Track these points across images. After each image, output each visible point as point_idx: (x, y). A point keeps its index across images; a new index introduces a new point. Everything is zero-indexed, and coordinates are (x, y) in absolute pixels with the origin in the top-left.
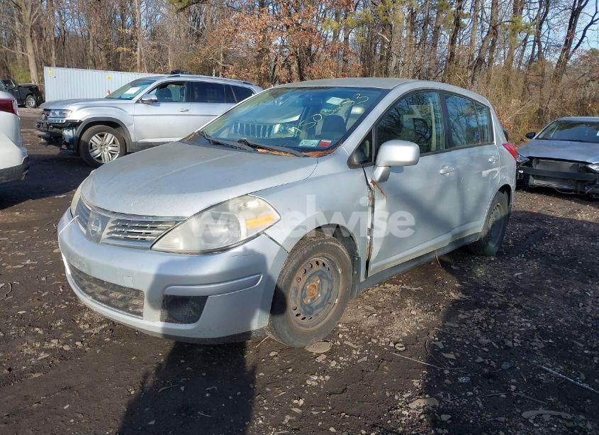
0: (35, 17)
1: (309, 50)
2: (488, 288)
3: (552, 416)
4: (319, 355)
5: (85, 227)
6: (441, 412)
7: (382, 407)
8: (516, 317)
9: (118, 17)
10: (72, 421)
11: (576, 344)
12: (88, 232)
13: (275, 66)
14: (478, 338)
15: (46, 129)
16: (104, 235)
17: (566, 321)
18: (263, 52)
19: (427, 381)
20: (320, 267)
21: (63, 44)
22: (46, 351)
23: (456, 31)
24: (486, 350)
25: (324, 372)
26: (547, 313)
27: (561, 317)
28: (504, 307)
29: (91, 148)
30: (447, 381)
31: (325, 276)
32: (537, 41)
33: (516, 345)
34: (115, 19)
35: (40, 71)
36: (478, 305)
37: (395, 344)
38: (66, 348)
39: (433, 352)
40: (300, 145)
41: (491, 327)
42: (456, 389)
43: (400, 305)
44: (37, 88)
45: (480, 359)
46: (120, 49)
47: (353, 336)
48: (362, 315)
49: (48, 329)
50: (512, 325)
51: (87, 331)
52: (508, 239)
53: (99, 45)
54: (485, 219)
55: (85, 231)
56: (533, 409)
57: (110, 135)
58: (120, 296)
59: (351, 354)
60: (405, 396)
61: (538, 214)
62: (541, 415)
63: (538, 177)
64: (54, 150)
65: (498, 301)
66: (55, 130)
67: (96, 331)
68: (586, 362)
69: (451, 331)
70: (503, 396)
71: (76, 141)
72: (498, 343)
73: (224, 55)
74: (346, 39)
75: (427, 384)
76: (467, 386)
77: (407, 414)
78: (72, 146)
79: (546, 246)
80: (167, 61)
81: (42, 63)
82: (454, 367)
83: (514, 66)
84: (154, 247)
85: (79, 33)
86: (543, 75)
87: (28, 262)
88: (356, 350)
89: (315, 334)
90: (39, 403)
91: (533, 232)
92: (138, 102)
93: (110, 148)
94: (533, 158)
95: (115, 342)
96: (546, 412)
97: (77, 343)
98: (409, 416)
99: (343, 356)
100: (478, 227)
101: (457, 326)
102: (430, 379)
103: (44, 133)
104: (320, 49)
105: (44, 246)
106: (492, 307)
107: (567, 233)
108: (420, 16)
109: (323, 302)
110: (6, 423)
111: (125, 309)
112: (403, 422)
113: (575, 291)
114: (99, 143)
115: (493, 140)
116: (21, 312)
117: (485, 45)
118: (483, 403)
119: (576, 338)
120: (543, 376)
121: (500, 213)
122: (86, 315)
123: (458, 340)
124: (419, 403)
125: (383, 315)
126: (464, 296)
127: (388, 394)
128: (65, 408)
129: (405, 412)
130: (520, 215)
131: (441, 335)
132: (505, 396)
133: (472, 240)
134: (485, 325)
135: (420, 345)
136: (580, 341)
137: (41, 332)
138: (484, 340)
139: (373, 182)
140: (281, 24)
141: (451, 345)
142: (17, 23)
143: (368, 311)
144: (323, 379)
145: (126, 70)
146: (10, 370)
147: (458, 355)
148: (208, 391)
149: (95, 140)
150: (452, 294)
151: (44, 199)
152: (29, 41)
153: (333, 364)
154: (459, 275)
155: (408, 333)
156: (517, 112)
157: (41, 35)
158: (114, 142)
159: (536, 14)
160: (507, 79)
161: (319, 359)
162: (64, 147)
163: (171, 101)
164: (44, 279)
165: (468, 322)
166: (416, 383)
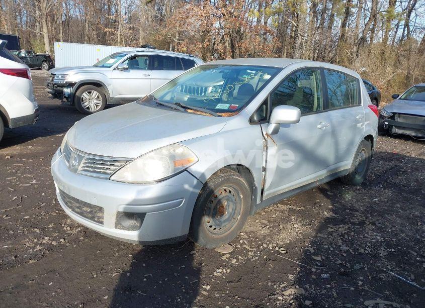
0: (49, 7)
1: (239, 31)
2: (353, 209)
3: (386, 305)
4: (224, 254)
5: (68, 162)
6: (305, 298)
7: (265, 293)
8: (370, 232)
9: (106, 7)
10: (53, 294)
11: (411, 253)
12: (70, 165)
13: (214, 42)
14: (340, 246)
15: (53, 88)
16: (80, 168)
17: (407, 236)
18: (207, 32)
19: (298, 276)
20: (228, 194)
21: (68, 26)
22: (41, 245)
23: (346, 17)
24: (345, 255)
25: (227, 267)
26: (393, 229)
27: (403, 232)
28: (362, 224)
29: (83, 101)
30: (313, 276)
31: (230, 200)
32: (407, 25)
33: (367, 252)
34: (104, 8)
35: (51, 44)
36: (343, 222)
37: (279, 249)
38: (54, 243)
39: (306, 255)
40: (217, 108)
41: (350, 238)
42: (319, 282)
43: (286, 220)
44: (49, 57)
45: (339, 262)
46: (106, 30)
47: (250, 242)
48: (258, 227)
49: (43, 229)
50: (366, 237)
51: (68, 232)
52: (372, 173)
53: (92, 27)
54: (353, 159)
55: (68, 164)
56: (372, 299)
57: (95, 92)
58: (89, 210)
59: (247, 254)
60: (281, 286)
61: (397, 154)
62: (378, 304)
63: (399, 127)
64: (58, 102)
65: (358, 219)
66: (59, 88)
67: (75, 232)
68: (417, 266)
69: (321, 240)
70: (352, 289)
71: (72, 96)
72: (354, 250)
73: (179, 34)
74: (266, 23)
75: (298, 278)
76: (326, 281)
77: (282, 299)
78: (70, 100)
79: (400, 179)
80: (139, 38)
81: (53, 39)
82: (319, 266)
83: (389, 43)
84: (112, 178)
85: (79, 18)
86: (410, 51)
87: (34, 182)
88: (251, 251)
89: (223, 240)
90: (33, 280)
91: (391, 168)
92: (114, 69)
93: (95, 101)
94: (396, 113)
95: (87, 240)
96: (382, 301)
97: (61, 240)
98: (283, 300)
99: (242, 256)
100: (348, 165)
101: (326, 236)
102: (301, 274)
103: (51, 91)
104: (247, 30)
105: (46, 170)
106: (353, 223)
107: (417, 169)
108: (320, 7)
109: (229, 218)
110: (11, 293)
111: (92, 218)
112: (278, 305)
113: (416, 213)
114: (88, 97)
115: (360, 103)
116: (26, 217)
117: (367, 28)
118: (337, 294)
119: (412, 248)
120: (383, 276)
121: (365, 155)
122: (69, 221)
123: (325, 247)
124: (292, 291)
125: (273, 227)
126: (334, 215)
127: (269, 284)
128: (50, 284)
129: (280, 298)
130: (383, 155)
131: (313, 243)
132: (353, 289)
133: (343, 174)
134: (346, 237)
135: (297, 249)
136: (415, 251)
137: (38, 232)
138: (344, 248)
139: (267, 134)
140: (220, 13)
141: (319, 250)
142: (37, 12)
143: (263, 224)
144: (225, 272)
145: (111, 44)
146: (16, 257)
147: (324, 258)
148: (145, 277)
149: (85, 95)
150: (325, 213)
151: (48, 137)
152: (44, 24)
153: (234, 261)
154: (333, 199)
155: (289, 240)
156: (390, 77)
157: (53, 20)
158: (98, 97)
159: (406, 5)
160: (383, 53)
161: (224, 258)
162: (65, 100)
163: (138, 69)
164: (43, 194)
165: (335, 234)
166: (291, 277)
